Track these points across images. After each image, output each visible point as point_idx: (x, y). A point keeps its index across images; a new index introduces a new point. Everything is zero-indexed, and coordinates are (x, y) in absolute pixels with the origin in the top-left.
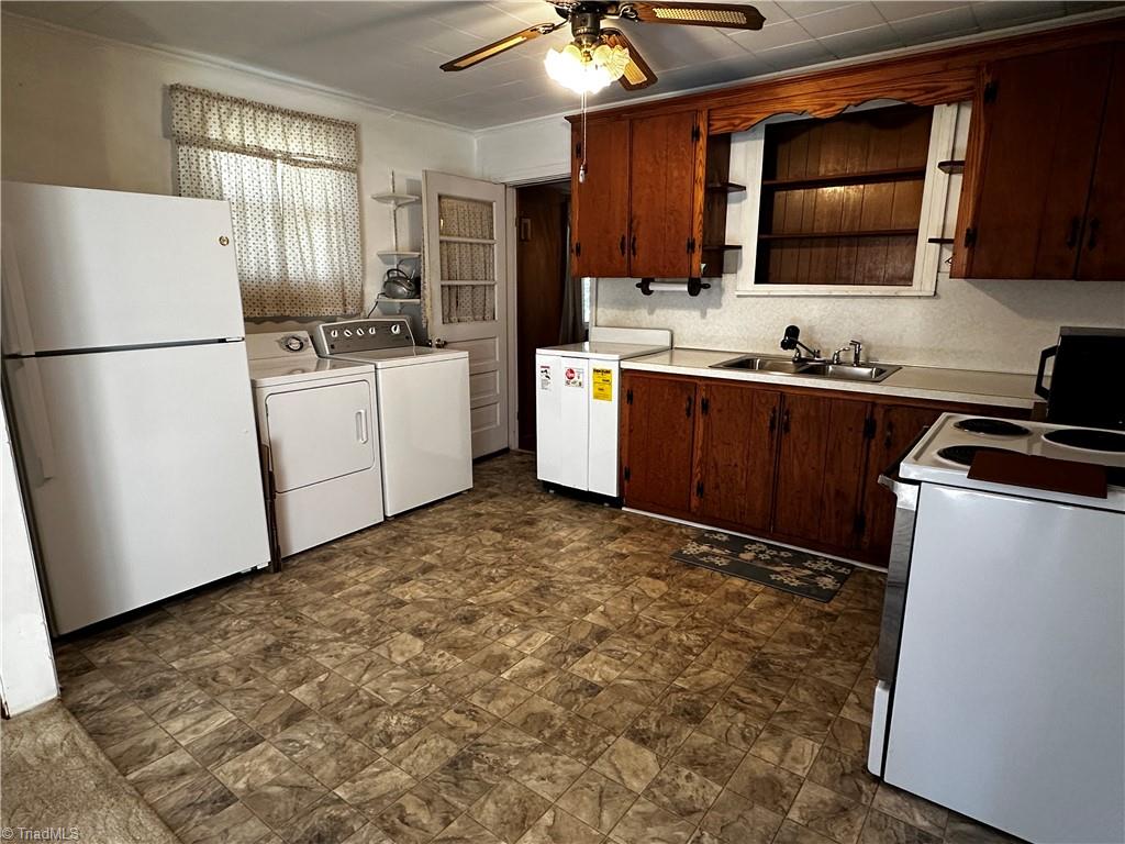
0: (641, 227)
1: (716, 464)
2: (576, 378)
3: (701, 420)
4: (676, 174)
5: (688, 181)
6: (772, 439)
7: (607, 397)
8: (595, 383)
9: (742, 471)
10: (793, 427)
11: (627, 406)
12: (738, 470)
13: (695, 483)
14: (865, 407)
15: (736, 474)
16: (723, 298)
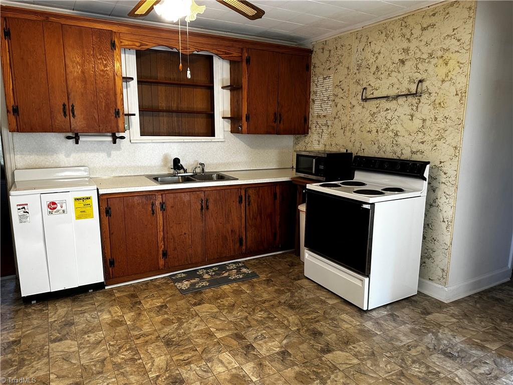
1: (173, 237)
2: (59, 208)
3: (161, 215)
6: (202, 215)
7: (91, 216)
8: (77, 208)
9: (189, 235)
11: (106, 219)
12: (187, 235)
13: (161, 252)
14: (238, 190)
15: (186, 238)
16: (122, 145)
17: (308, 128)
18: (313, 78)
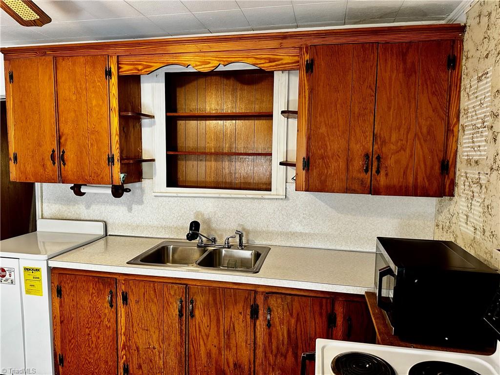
0: (68, 143)
1: (138, 348)
2: (7, 276)
3: (123, 310)
4: (94, 103)
5: (105, 109)
6: (181, 325)
7: (39, 292)
8: (26, 280)
9: (159, 352)
10: (197, 313)
11: (57, 300)
12: (156, 352)
13: (122, 365)
14: (249, 294)
15: (155, 355)
16: (144, 197)
17: (453, 184)
18: (465, 82)
